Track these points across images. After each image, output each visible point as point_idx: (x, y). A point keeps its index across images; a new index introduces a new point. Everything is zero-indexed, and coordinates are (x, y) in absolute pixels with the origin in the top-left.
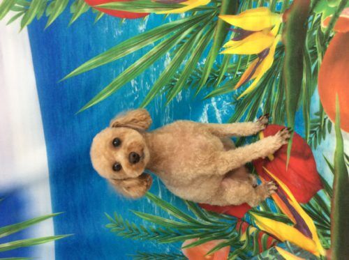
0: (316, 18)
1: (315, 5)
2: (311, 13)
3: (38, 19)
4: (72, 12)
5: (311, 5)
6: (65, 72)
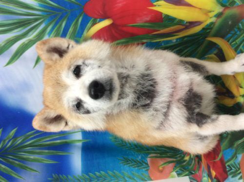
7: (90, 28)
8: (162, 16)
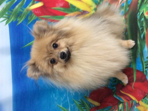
0: (141, 13)
1: (140, 8)
2: (138, 11)
3: (14, 22)
4: (28, 20)
5: (138, 8)
6: (24, 44)
7: (31, 6)
8: (69, 5)
